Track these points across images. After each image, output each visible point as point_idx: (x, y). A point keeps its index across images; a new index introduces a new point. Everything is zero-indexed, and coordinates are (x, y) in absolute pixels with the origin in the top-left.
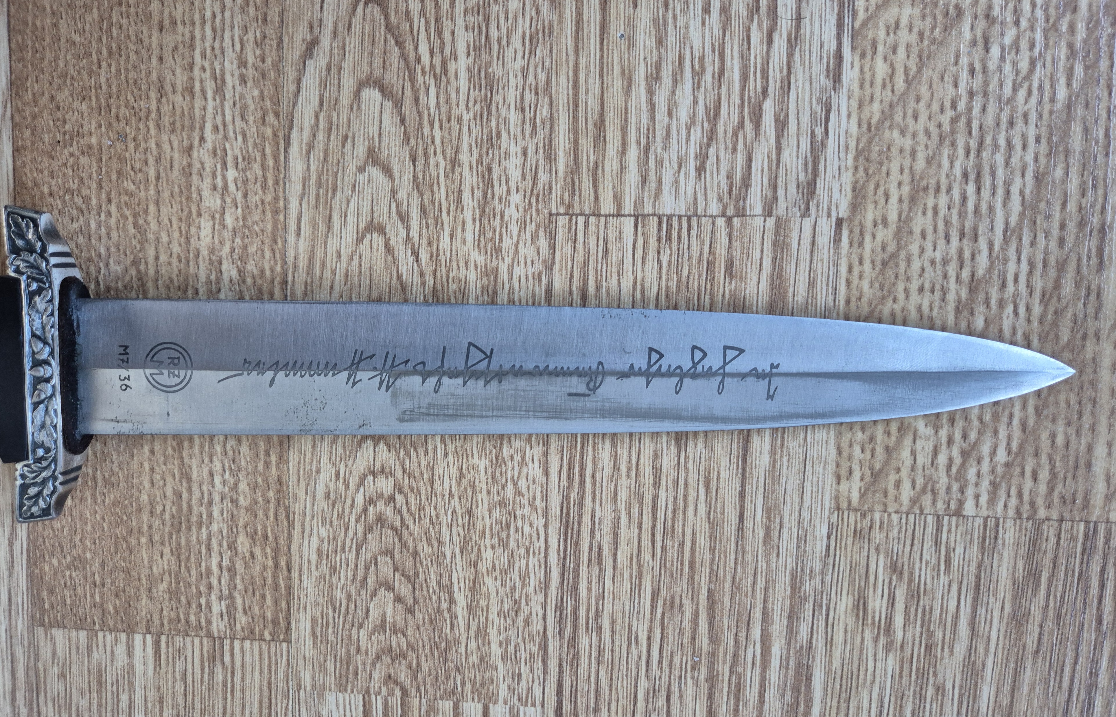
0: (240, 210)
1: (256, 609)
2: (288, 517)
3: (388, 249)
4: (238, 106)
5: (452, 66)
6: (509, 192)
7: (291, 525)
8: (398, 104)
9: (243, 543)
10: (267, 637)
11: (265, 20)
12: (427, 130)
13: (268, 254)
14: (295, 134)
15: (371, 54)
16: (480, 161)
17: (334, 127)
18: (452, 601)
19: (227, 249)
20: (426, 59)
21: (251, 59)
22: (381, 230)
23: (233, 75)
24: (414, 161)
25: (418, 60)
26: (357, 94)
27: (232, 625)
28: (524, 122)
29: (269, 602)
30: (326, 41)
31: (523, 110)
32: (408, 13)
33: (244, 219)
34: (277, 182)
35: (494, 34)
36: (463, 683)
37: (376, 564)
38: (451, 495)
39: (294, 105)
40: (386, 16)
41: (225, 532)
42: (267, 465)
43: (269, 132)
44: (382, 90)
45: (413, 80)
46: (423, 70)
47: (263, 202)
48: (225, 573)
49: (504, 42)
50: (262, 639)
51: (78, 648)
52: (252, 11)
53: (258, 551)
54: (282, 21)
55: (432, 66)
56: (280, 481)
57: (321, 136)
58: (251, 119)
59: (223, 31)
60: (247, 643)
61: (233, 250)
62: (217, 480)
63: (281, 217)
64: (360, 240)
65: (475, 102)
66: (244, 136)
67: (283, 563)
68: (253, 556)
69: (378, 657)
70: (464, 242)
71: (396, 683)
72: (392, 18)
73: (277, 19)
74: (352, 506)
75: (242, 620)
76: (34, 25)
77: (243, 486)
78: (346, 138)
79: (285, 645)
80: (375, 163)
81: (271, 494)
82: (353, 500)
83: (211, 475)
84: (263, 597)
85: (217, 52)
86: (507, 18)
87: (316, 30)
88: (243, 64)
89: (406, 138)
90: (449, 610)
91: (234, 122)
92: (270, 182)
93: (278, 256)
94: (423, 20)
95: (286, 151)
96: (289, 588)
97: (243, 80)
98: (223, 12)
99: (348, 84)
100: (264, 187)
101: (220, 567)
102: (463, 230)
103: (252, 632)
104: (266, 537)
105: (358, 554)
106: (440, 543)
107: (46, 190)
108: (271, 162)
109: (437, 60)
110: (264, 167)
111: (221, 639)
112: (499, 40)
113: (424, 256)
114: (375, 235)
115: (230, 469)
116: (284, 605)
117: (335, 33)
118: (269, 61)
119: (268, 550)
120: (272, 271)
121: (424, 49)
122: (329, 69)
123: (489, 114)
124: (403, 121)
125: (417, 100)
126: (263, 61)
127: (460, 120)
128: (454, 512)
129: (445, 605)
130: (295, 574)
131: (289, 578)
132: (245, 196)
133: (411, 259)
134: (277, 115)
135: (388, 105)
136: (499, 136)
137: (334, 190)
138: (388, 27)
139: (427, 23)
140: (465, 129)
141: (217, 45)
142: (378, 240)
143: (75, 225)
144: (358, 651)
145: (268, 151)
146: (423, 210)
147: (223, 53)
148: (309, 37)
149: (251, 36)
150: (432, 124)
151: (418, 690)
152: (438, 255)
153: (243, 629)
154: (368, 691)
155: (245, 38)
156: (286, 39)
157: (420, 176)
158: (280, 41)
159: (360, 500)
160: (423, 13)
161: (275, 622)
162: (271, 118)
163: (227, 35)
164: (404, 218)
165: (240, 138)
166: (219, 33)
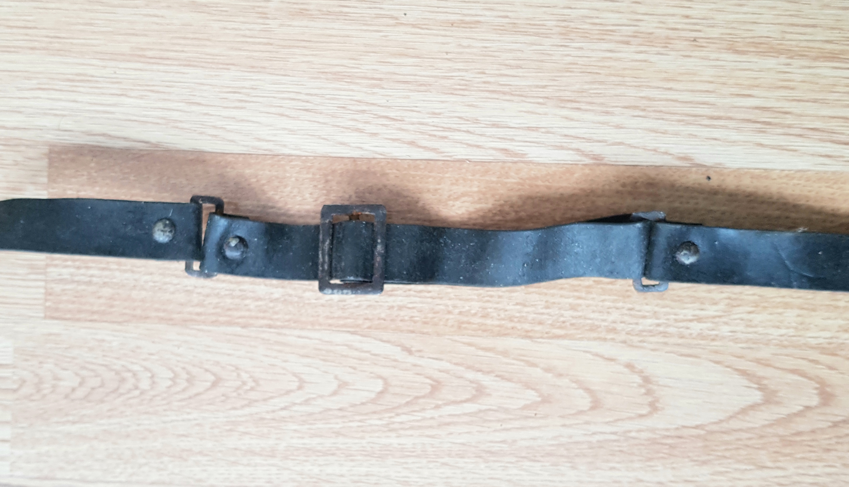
0: (314, 301)
1: (65, 298)
2: (125, 321)
3: (288, 392)
4: (376, 304)
5: (393, 434)
6: (320, 465)
7: (119, 323)
8: (373, 401)
9: (107, 292)
10: (48, 304)
11: (425, 323)
12: (357, 418)
13: (287, 317)
14: (358, 338)
15: (402, 386)
16: (338, 449)
17: (361, 362)
18: (74, 423)
19: (291, 292)
20: (398, 419)
21: (402, 313)
22: (300, 388)
23: (394, 301)
24: (340, 409)
25: (398, 415)
26: (380, 377)
27: (53, 281)
28: (360, 475)
29: (71, 306)
30: (411, 360)
31: (367, 475)
32: (424, 409)
33: (309, 304)
34: (330, 325)
35: (410, 460)
36: (22, 428)
37: (96, 376)
38: (139, 425)
39: (375, 339)
40: (423, 397)
41: (114, 280)
42: (157, 310)
43: (360, 322)
44: (381, 393)
45: (387, 411)
46: (391, 417)
47: (318, 316)
48: (88, 279)
49: (405, 466)
50: (46, 300)
51: (36, 176)
52: (431, 315)
53: (102, 301)
54: (423, 334)
55: (393, 423)
56: (147, 318)
57: (356, 354)
58: (367, 312)
59: (420, 297)
60: (43, 291)
61: (290, 295)
62: (147, 278)
63: (309, 327)
64: (295, 375)
65: (372, 447)
66: (358, 307)
67: (95, 317)
68: (99, 297)
69: (37, 375)
70: (292, 438)
71: (21, 386)
72: (422, 401)
73: (425, 330)
74: (132, 363)
75: (58, 288)
76: (430, 177)
77: (144, 294)
78: (354, 368)
79: (42, 315)
80: (340, 386)
81: (138, 312)
82: (136, 363)
83: (151, 274)
84: (73, 303)
85: (408, 293)
86: (418, 468)
87: (418, 354)
88: (400, 308)
89: (354, 405)
90: (68, 421)
91: (366, 301)
92: (330, 321)
93: (286, 323)
94: (419, 418)
95: (348, 332)
96: (78, 320)
97: (391, 308)
98: (431, 297)
99: (386, 372)
100: (327, 317)
101: (92, 276)
102: (299, 438)
103: (50, 294)
104: (112, 306)
105: (103, 365)
106: (110, 417)
107: (330, 178)
108: (342, 322)
109: (396, 426)
110: (339, 318)
111: (45, 273)
112: (406, 463)
113: (284, 413)
114: (297, 384)
115: (155, 286)
116: (68, 316)
117: (415, 365)
118: (401, 324)
119: (103, 308)
120: (278, 320)
121: (403, 418)
122: (395, 360)
123: (366, 455)
124: (363, 404)
125: (374, 413)
126: (402, 321)
127: (362, 438)
128: (128, 426)
129: (71, 418)
130: (88, 324)
131: (86, 320)
132: (323, 305)
133: (282, 405)
134: (369, 328)
135: (373, 395)
136: (352, 460)
137: (324, 360)
138: (417, 398)
139: (418, 421)
140: (357, 441)
141: (412, 293)
142: (294, 385)
143: (307, 196)
144: (41, 363)
145: (349, 321)
146: (311, 414)
147: (407, 296)
148: (413, 349)
149: (416, 314)
150: (360, 421)
151: (17, 399)
152: (285, 421)
153: (52, 288)
154: (15, 367)
155: (415, 310)
156: (413, 335)
157: (331, 413)
158: (413, 332)
159: (136, 368)
160: (424, 419)
161: (57, 310)
162: (368, 324)
163: (418, 299)
164: (307, 402)
165: (356, 304)
166: (419, 295)
